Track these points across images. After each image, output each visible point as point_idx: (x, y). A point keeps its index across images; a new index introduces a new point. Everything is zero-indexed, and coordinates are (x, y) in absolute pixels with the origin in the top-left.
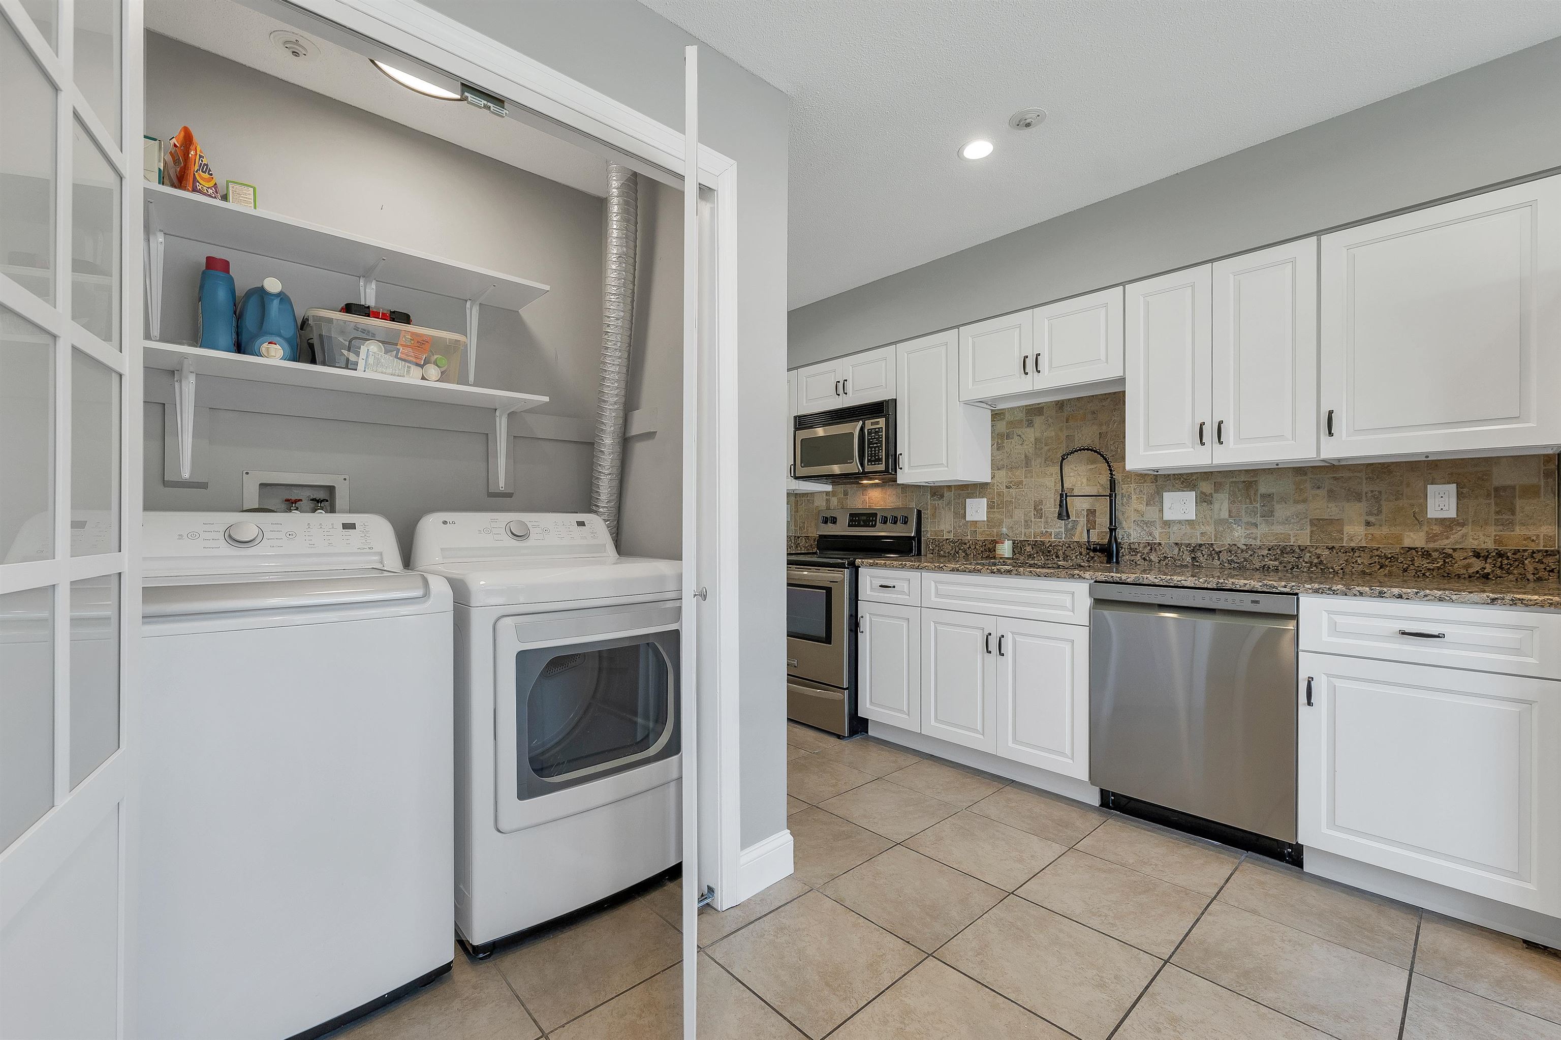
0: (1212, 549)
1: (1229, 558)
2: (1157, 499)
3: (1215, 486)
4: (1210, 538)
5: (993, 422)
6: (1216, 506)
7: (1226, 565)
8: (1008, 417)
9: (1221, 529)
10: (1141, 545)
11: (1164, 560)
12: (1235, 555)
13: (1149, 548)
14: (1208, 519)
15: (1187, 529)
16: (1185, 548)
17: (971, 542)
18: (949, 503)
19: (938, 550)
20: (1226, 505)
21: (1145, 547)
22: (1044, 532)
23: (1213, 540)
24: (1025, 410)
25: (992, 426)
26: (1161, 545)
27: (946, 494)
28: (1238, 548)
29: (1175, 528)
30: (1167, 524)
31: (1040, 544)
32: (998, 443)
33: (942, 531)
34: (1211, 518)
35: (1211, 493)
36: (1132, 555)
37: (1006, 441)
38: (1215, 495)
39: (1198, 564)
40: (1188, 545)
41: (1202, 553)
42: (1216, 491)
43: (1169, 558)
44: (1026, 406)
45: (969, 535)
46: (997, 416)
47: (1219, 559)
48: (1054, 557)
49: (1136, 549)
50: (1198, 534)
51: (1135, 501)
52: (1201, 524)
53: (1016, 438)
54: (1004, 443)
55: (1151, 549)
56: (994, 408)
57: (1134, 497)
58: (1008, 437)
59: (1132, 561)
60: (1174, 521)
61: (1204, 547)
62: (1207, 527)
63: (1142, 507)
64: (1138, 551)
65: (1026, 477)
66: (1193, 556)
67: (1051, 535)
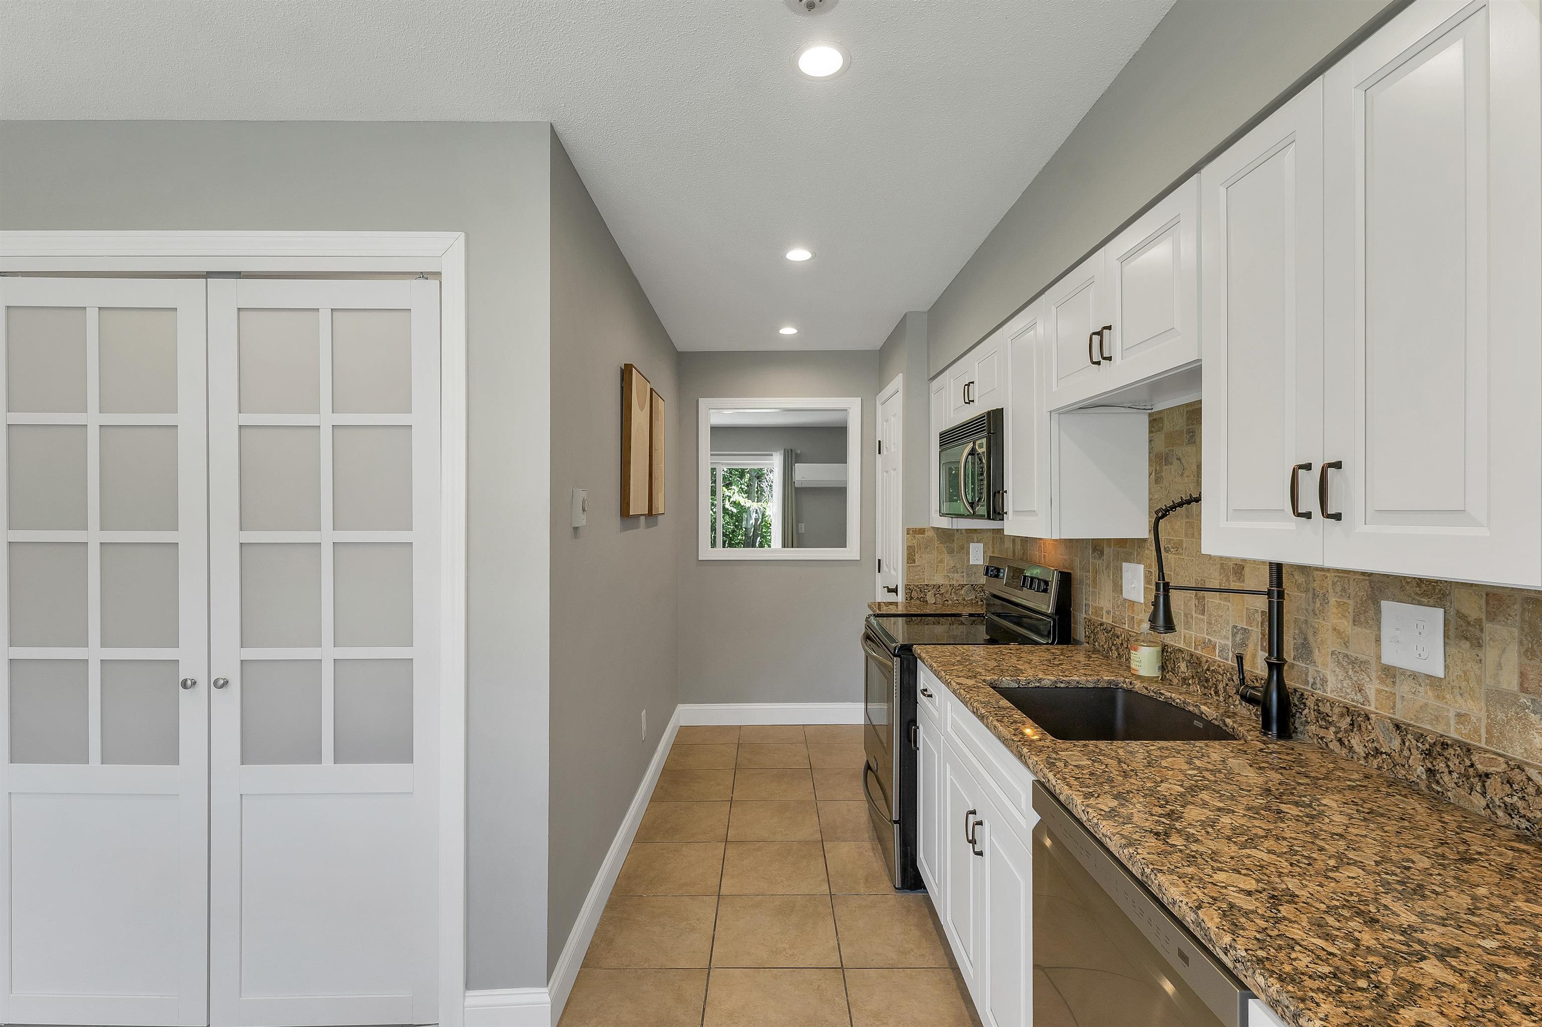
0: (1468, 763)
1: (1506, 799)
2: (1371, 613)
3: (1487, 603)
4: (1477, 731)
5: (1152, 435)
6: (1490, 654)
7: (1500, 813)
8: (1167, 426)
9: (1501, 716)
10: (1337, 710)
11: (1375, 757)
12: (1520, 795)
13: (1348, 719)
14: (1473, 684)
15: (1426, 695)
16: (1414, 742)
17: (1123, 636)
18: (1108, 567)
19: (1093, 640)
20: (1512, 658)
21: (1342, 715)
22: (1207, 640)
23: (1484, 740)
24: (1185, 411)
25: (1150, 441)
26: (1369, 719)
27: (1106, 550)
28: (1529, 779)
29: (1404, 688)
30: (1390, 673)
31: (1196, 663)
32: (1156, 470)
33: (1102, 608)
34: (1479, 681)
35: (1480, 620)
36: (1321, 727)
37: (1164, 468)
38: (1488, 626)
39: (1439, 789)
40: (1420, 737)
41: (1448, 766)
42: (1492, 616)
43: (1384, 756)
44: (1187, 405)
45: (1126, 622)
46: (1155, 422)
47: (1484, 794)
48: (1213, 693)
49: (1328, 716)
50: (1452, 714)
51: (1334, 610)
52: (1457, 691)
53: (1176, 462)
54: (1161, 471)
55: (1352, 725)
56: (1150, 411)
57: (1333, 600)
58: (1168, 462)
59: (1322, 738)
60: (1403, 672)
61: (1451, 751)
62: (1470, 703)
63: (1346, 625)
64: (1330, 720)
65: (1186, 535)
66: (1430, 766)
67: (1214, 648)
